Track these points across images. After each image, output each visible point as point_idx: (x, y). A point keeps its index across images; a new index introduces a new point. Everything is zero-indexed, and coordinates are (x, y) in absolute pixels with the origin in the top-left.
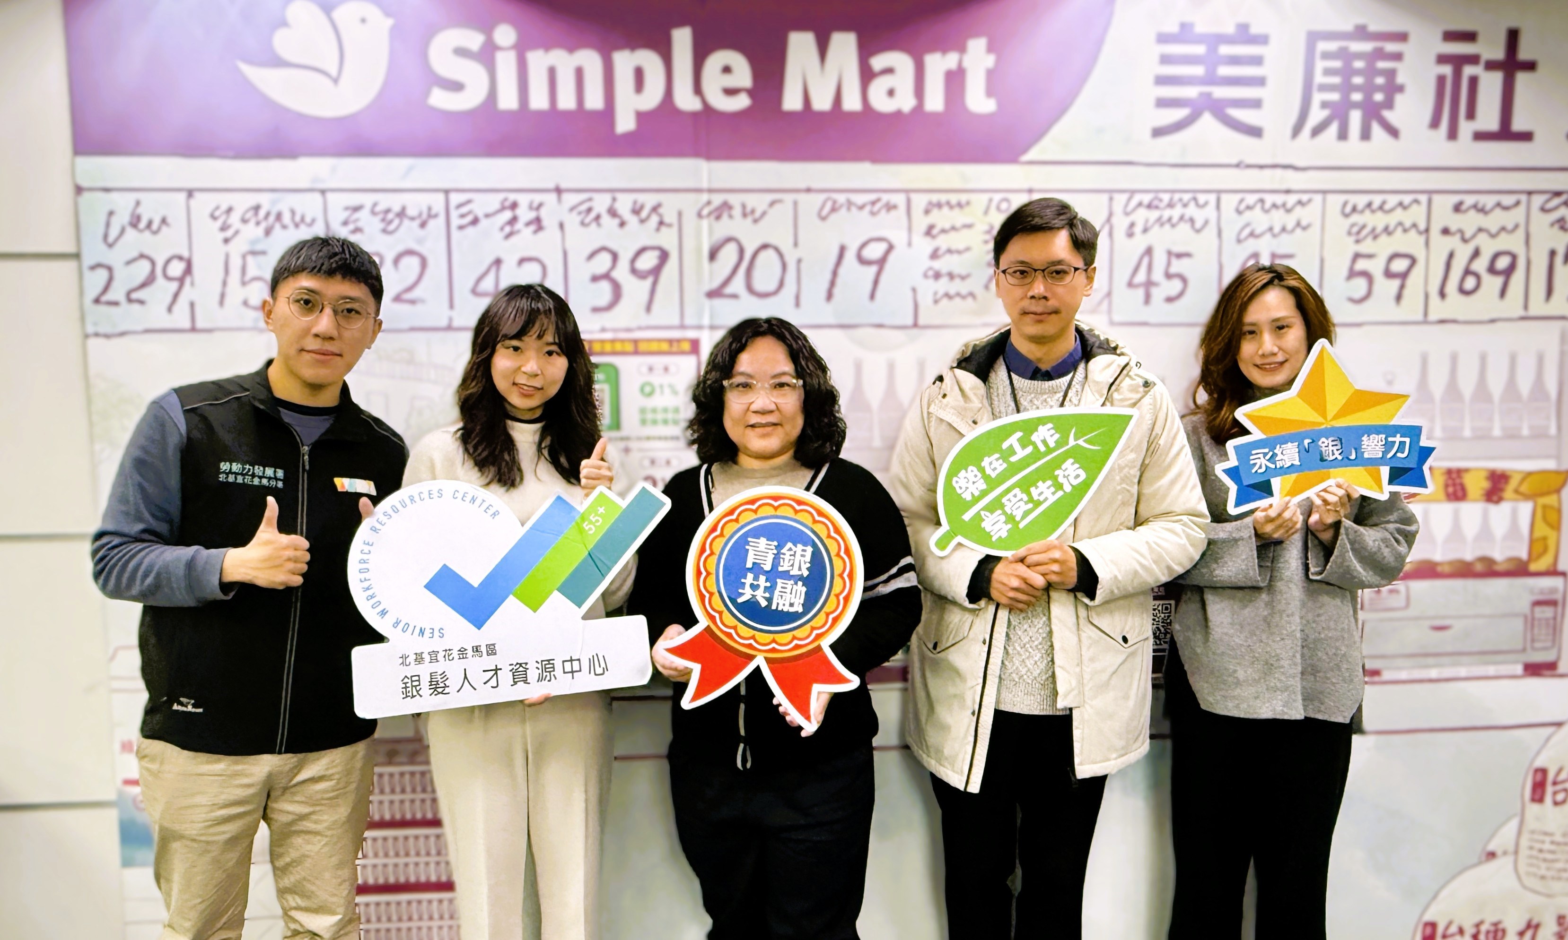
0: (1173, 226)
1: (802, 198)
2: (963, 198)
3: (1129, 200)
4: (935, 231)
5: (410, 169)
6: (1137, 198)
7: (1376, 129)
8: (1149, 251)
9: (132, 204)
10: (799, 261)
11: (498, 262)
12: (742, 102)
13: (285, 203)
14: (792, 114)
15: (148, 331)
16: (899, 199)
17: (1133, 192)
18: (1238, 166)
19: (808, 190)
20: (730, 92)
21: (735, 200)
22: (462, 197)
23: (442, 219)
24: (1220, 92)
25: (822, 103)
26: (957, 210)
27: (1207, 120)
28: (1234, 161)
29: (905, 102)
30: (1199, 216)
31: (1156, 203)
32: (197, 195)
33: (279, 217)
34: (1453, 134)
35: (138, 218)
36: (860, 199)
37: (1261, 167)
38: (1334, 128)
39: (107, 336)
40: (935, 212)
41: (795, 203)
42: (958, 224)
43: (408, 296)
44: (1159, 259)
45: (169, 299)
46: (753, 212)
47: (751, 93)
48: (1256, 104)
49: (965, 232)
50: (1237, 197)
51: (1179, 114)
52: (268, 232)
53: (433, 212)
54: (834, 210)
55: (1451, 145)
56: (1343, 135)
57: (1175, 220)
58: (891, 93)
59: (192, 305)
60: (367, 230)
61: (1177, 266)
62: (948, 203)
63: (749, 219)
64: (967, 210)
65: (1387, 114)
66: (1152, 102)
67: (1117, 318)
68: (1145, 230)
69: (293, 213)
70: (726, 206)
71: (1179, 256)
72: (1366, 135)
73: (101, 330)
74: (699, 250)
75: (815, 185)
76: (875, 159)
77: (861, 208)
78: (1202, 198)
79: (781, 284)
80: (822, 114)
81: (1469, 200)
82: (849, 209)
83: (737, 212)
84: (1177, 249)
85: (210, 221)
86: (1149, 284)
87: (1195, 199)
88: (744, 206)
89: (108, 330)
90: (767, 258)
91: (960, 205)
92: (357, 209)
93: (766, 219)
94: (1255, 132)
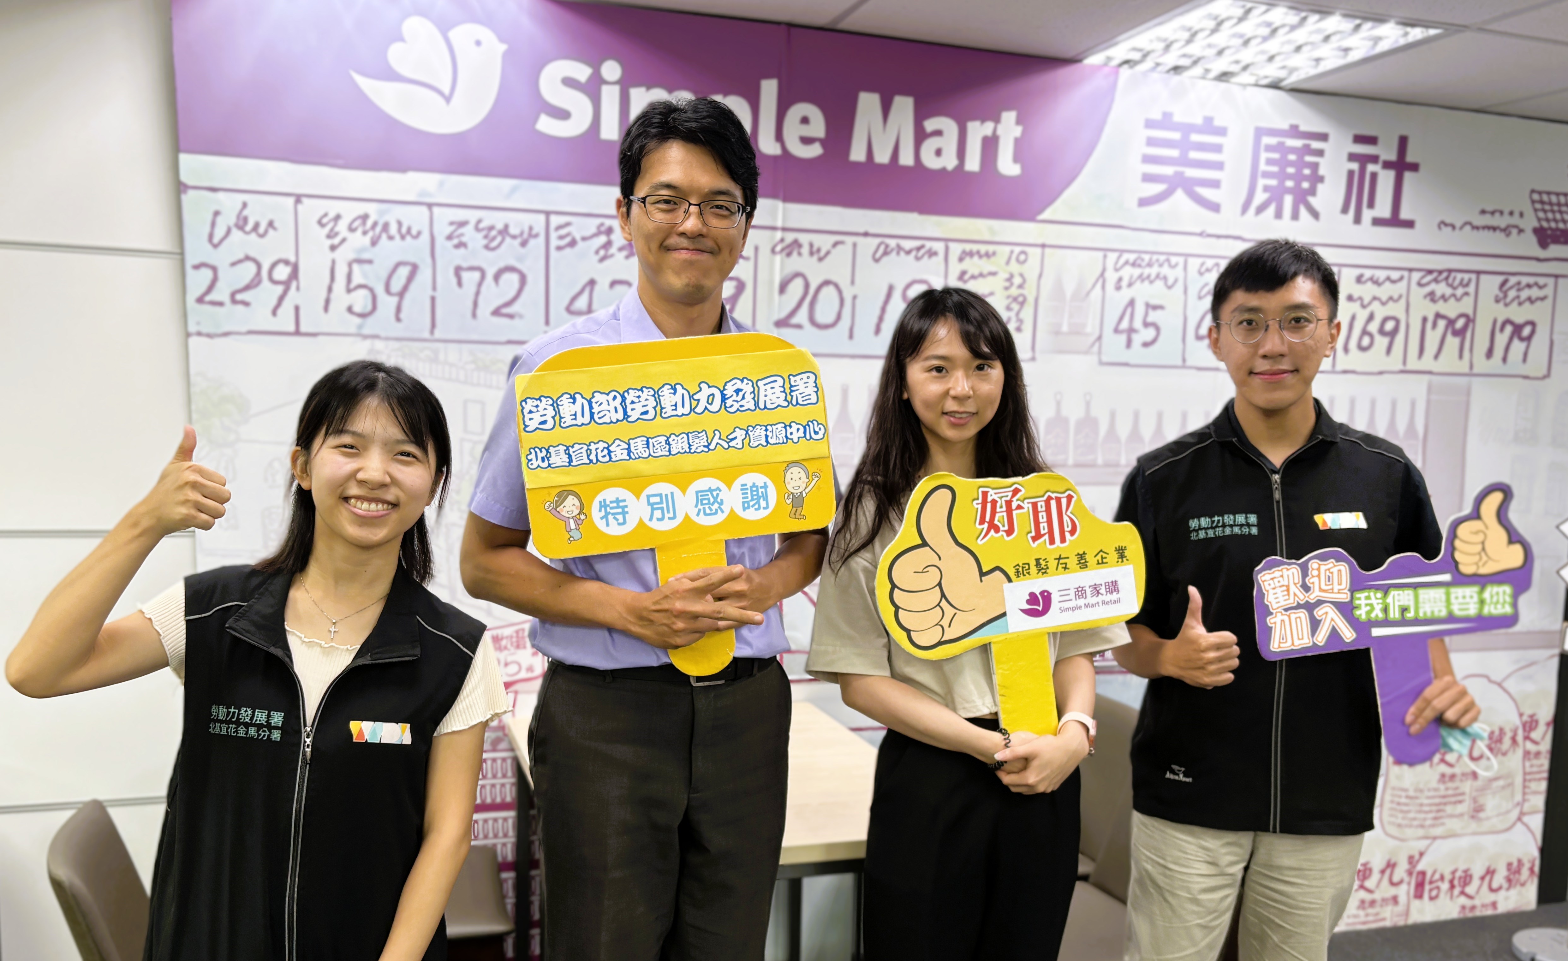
0: (1151, 282)
1: (860, 240)
2: (991, 248)
3: (1119, 258)
4: (966, 277)
5: (514, 190)
6: (1126, 256)
7: (1303, 211)
8: (1132, 303)
9: (239, 206)
10: (855, 298)
11: (592, 283)
12: (815, 151)
13: (393, 215)
14: (857, 164)
15: (251, 332)
16: (939, 247)
17: (1122, 251)
18: (1201, 234)
19: (866, 234)
20: (806, 141)
21: (804, 238)
22: (563, 220)
23: (541, 239)
24: (1191, 173)
25: (882, 157)
26: (985, 259)
27: (1180, 195)
28: (1198, 230)
29: (949, 162)
30: (1171, 274)
31: (1139, 262)
32: (305, 200)
33: (386, 227)
34: (1358, 220)
35: (246, 220)
36: (908, 244)
37: (1219, 237)
38: (1271, 210)
39: (209, 336)
40: (968, 260)
41: (855, 245)
42: (985, 272)
43: (505, 311)
44: (1140, 309)
45: (274, 302)
46: (819, 250)
47: (823, 142)
48: (1215, 184)
49: (990, 278)
50: (1199, 261)
51: (1157, 188)
52: (374, 243)
53: (534, 232)
54: (886, 253)
55: (1356, 227)
56: (1279, 215)
57: (1153, 277)
58: (938, 152)
59: (297, 309)
60: (470, 245)
61: (1153, 316)
62: (978, 252)
63: (815, 257)
64: (993, 259)
65: (1311, 199)
66: (1139, 177)
67: (1105, 359)
68: (1130, 285)
69: (400, 224)
70: (796, 244)
71: (1156, 308)
72: (1295, 216)
73: (205, 330)
74: (771, 282)
75: (872, 230)
76: (924, 209)
77: (908, 252)
78: (1174, 260)
79: (839, 317)
80: (881, 166)
81: (1368, 273)
82: (898, 253)
83: (805, 250)
84: (1153, 302)
85: (317, 227)
86: (1131, 330)
87: (1168, 260)
88: (811, 245)
89: (211, 330)
90: (829, 292)
91: (987, 255)
92: (463, 224)
93: (829, 258)
94: (1215, 207)
